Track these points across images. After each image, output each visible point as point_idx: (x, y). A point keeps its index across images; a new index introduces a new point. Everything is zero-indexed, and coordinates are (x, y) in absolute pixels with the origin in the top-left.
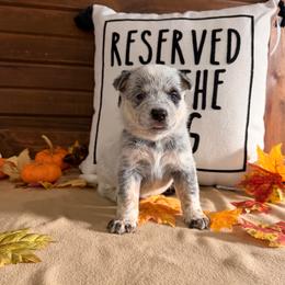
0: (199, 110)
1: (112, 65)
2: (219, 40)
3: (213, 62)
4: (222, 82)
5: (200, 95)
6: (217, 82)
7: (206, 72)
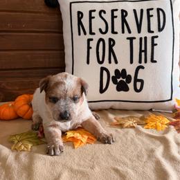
0: (143, 64)
1: (80, 34)
2: (152, 16)
3: (149, 31)
4: (156, 45)
5: (143, 54)
6: (153, 45)
7: (146, 38)
